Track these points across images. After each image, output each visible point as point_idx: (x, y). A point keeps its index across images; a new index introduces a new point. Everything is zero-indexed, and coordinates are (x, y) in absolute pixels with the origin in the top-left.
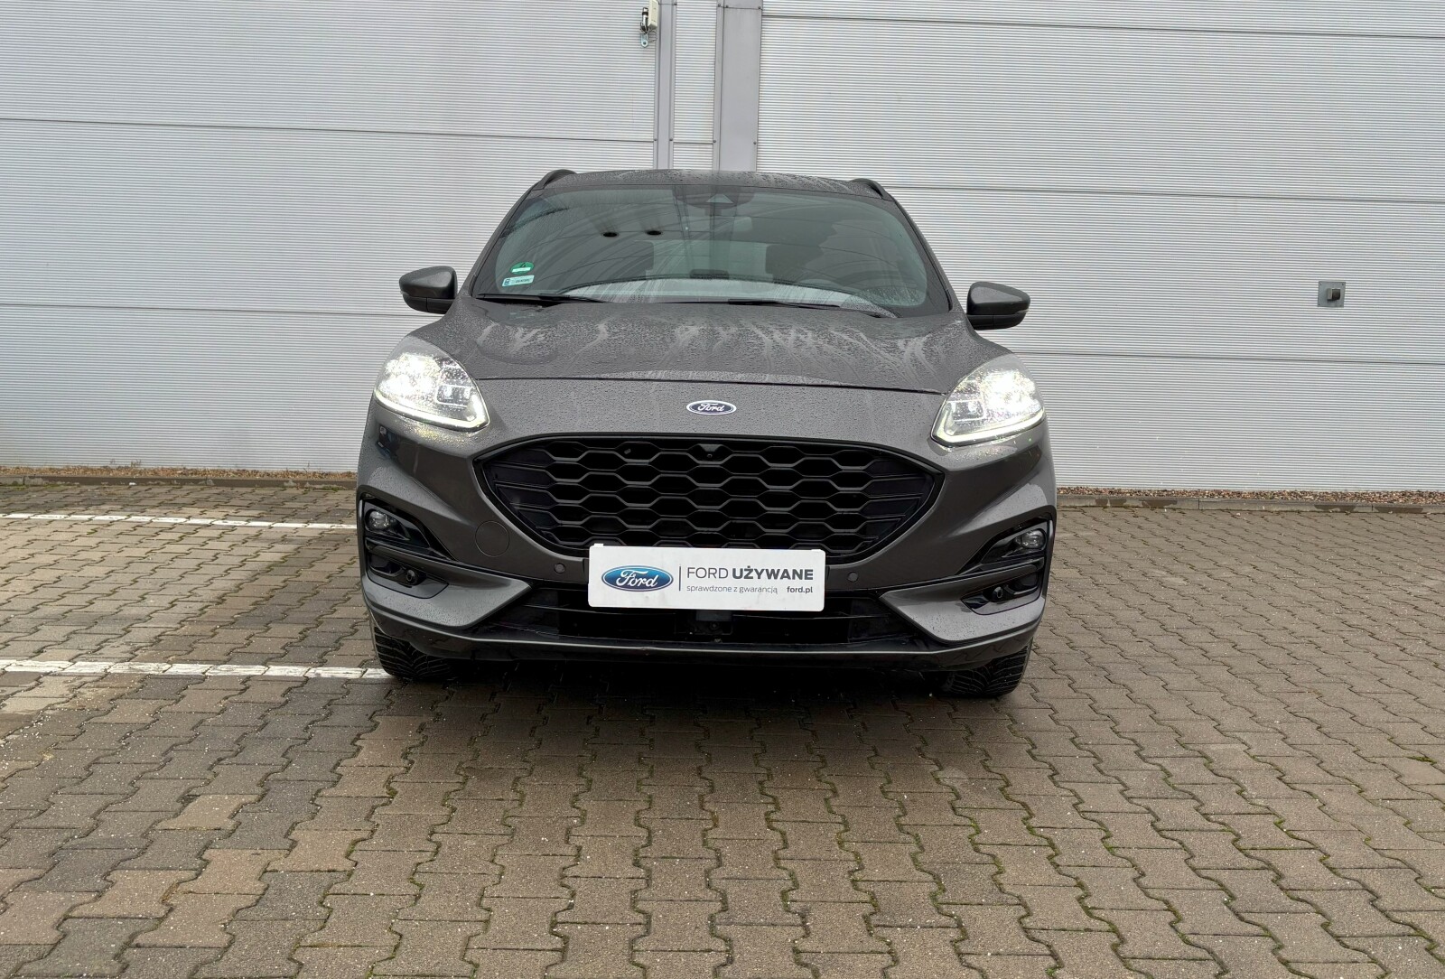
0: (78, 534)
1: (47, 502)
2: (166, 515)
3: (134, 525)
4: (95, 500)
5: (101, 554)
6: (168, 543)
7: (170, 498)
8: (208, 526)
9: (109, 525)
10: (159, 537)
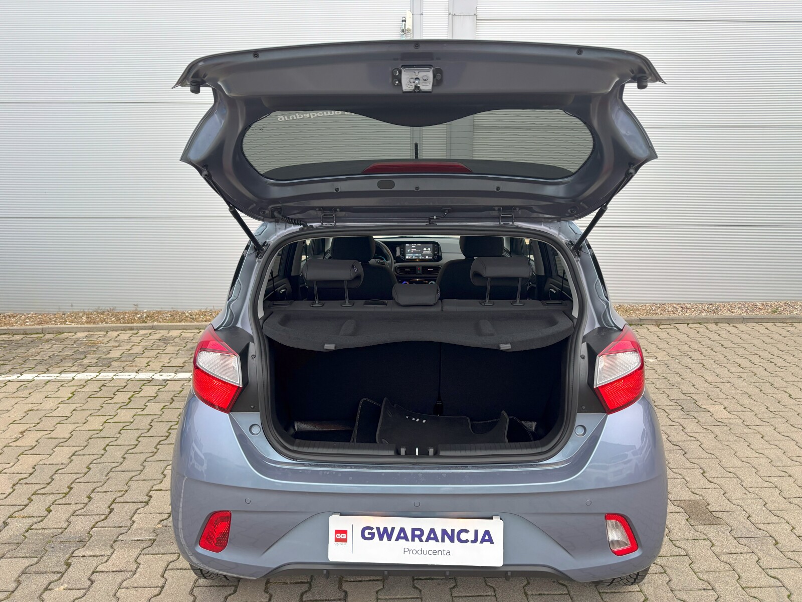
0: (61, 400)
1: (50, 357)
2: (123, 370)
3: (101, 384)
4: (81, 353)
5: (72, 427)
6: (120, 408)
7: (128, 347)
8: (151, 381)
9: (84, 386)
10: (116, 400)
